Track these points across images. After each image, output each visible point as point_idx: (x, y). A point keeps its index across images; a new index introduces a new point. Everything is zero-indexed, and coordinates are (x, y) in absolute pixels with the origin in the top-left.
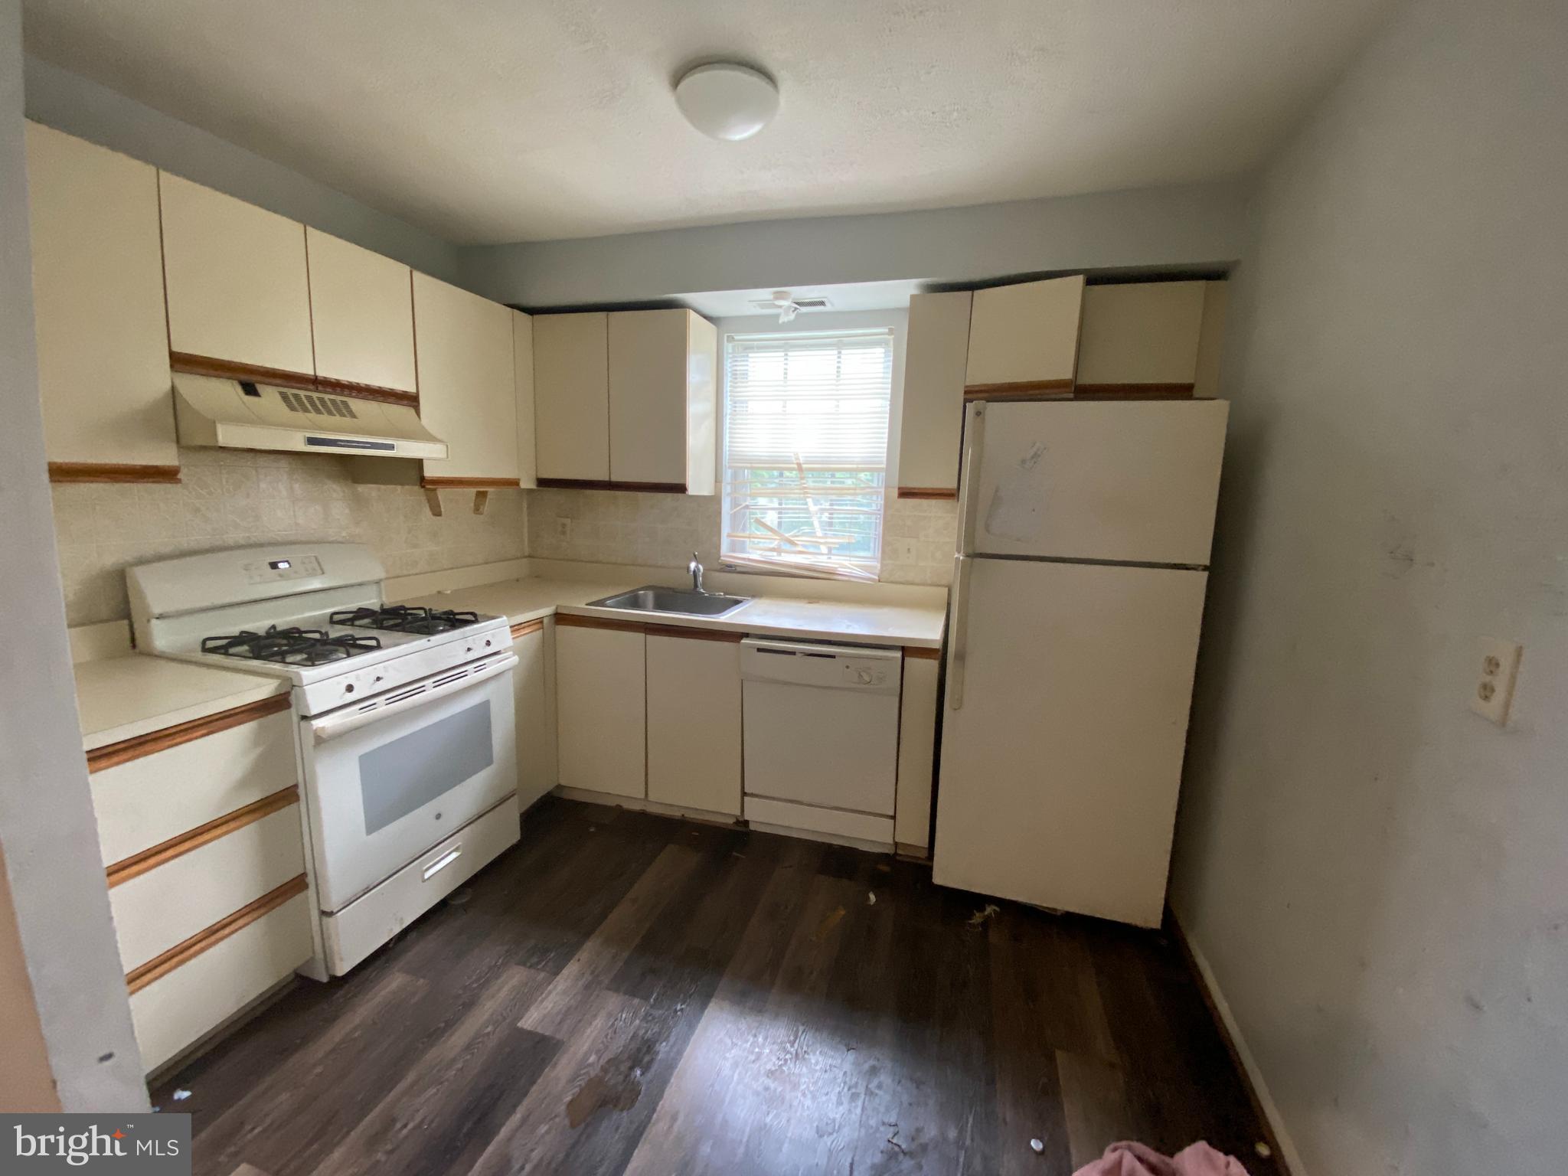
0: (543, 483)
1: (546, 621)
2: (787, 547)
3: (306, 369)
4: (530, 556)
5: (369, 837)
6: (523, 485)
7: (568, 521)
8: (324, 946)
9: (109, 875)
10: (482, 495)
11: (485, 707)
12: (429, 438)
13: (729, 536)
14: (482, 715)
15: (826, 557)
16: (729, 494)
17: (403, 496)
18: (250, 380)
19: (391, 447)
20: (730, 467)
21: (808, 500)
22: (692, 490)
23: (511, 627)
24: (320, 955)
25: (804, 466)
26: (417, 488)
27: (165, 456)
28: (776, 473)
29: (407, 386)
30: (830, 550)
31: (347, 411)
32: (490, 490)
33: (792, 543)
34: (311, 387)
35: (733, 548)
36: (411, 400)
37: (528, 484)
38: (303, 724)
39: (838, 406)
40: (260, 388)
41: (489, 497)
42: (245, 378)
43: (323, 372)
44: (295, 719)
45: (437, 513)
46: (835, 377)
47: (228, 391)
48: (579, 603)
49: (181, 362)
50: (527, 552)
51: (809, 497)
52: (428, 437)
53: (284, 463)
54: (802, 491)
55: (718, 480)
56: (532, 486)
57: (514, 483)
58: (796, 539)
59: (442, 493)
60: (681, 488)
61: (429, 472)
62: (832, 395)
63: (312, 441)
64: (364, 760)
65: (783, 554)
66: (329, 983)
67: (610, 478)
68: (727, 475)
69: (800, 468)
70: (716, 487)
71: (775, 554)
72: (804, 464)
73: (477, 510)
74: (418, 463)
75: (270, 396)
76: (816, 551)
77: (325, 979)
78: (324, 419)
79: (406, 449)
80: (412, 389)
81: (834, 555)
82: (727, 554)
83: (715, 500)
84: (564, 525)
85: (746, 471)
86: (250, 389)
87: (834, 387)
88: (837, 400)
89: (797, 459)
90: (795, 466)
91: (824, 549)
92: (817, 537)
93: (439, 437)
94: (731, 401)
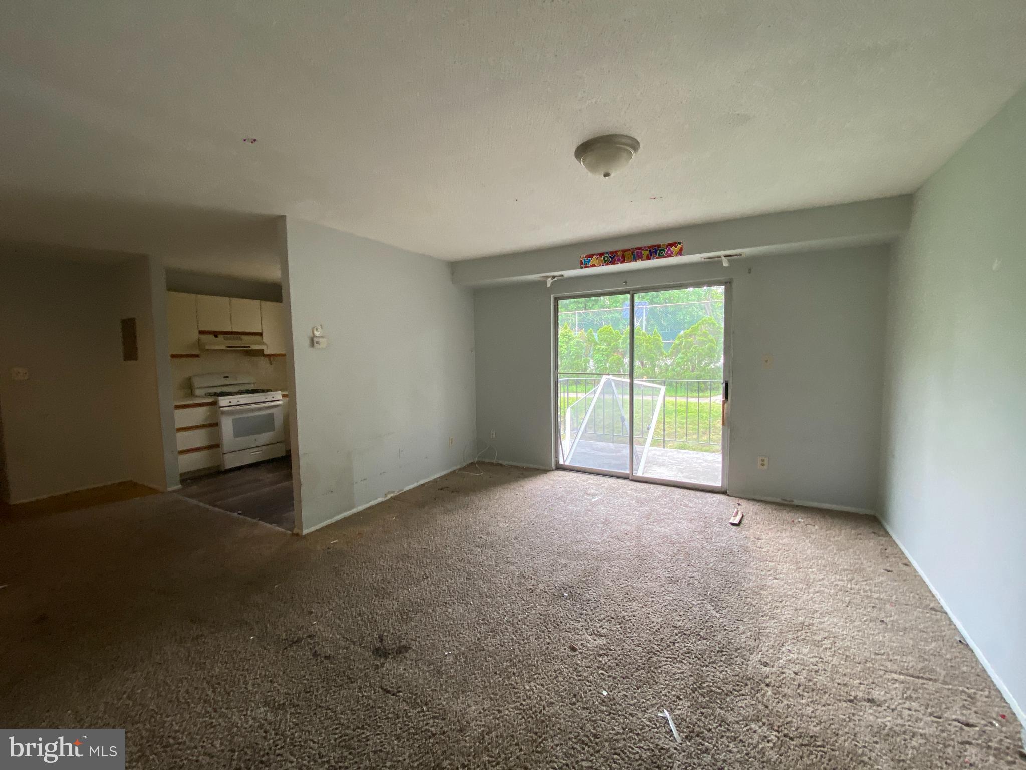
3: (230, 330)
5: (235, 438)
8: (223, 460)
14: (270, 417)
19: (250, 347)
23: (283, 395)
24: (222, 463)
26: (261, 358)
27: (197, 352)
29: (259, 331)
31: (240, 339)
34: (231, 334)
36: (261, 334)
40: (218, 336)
42: (215, 334)
43: (234, 330)
44: (217, 407)
47: (212, 337)
49: (202, 333)
52: (265, 344)
59: (273, 358)
61: (267, 353)
63: (229, 347)
64: (234, 420)
66: (225, 470)
74: (263, 351)
75: (221, 337)
78: (233, 342)
79: (254, 347)
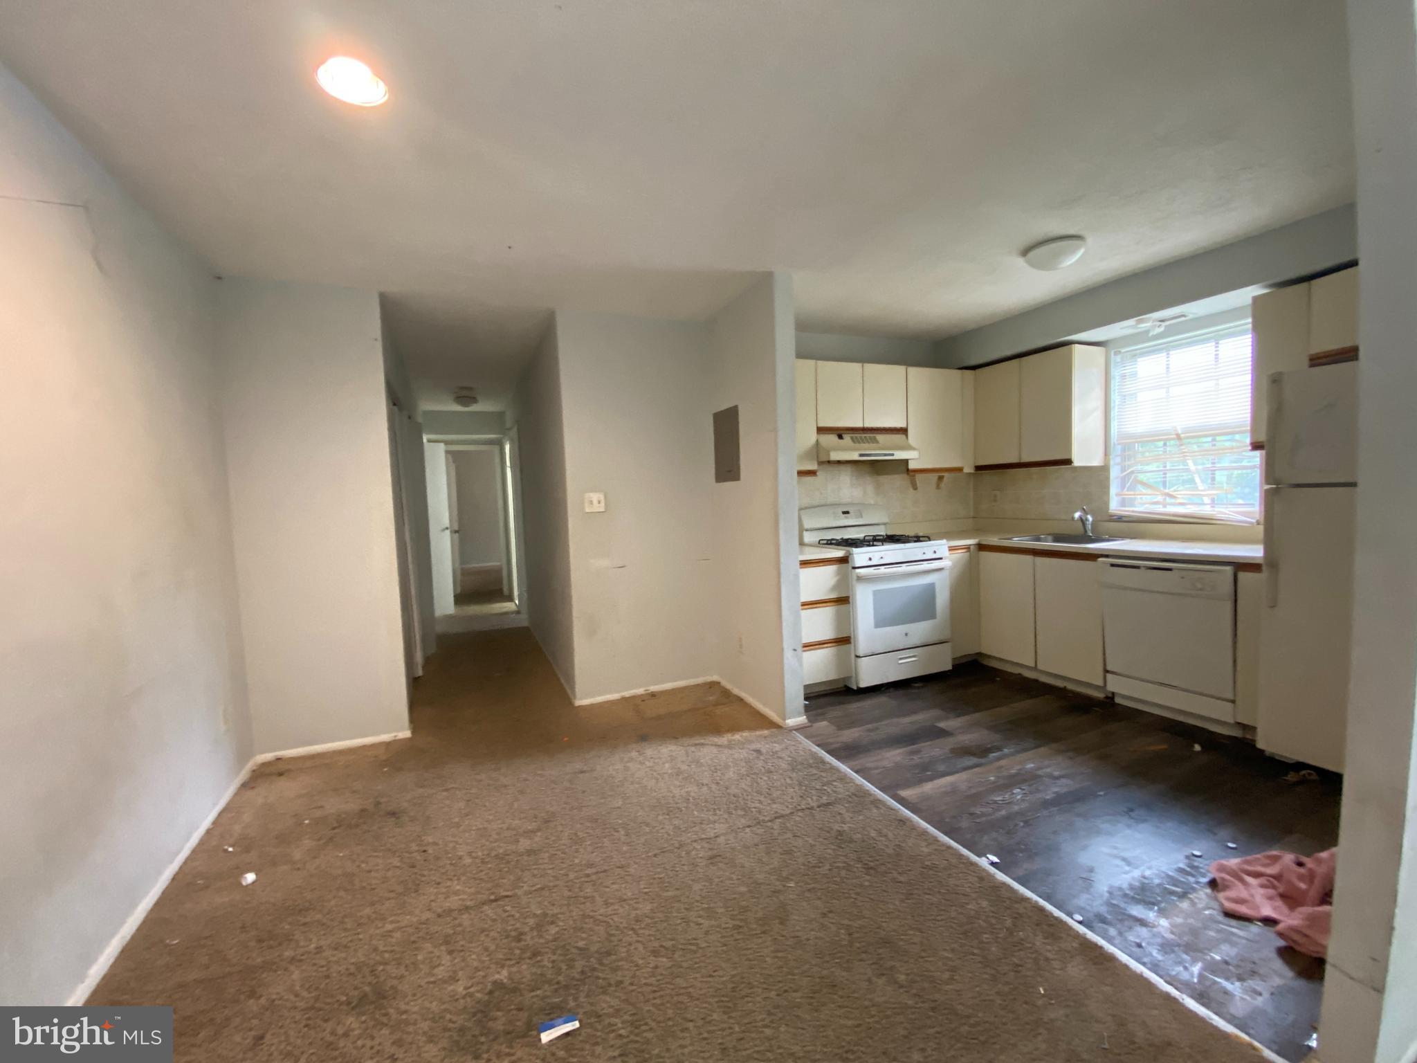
0: (979, 468)
1: (972, 547)
2: (1168, 500)
3: (859, 425)
4: (973, 518)
5: (876, 629)
6: (966, 470)
7: (997, 493)
8: (856, 670)
9: (802, 605)
10: (941, 478)
11: (931, 588)
12: (914, 449)
13: (1117, 495)
14: (930, 590)
15: (1209, 506)
16: (1118, 464)
17: (898, 480)
18: (840, 433)
19: (893, 455)
20: (1119, 444)
21: (1188, 461)
22: (1077, 462)
23: (949, 547)
24: (854, 675)
25: (1182, 436)
26: (905, 476)
27: (813, 465)
28: (1161, 444)
29: (902, 424)
30: (1213, 500)
31: (875, 441)
32: (946, 475)
33: (1172, 496)
34: (861, 432)
35: (1123, 503)
36: (904, 431)
37: (968, 469)
38: (853, 570)
39: (1217, 384)
40: (844, 436)
41: (945, 479)
42: (839, 432)
43: (866, 425)
44: (850, 568)
45: (915, 488)
46: (1214, 363)
47: (835, 438)
48: (994, 540)
49: (821, 430)
50: (972, 514)
51: (1188, 459)
52: (910, 448)
53: (849, 468)
54: (1181, 455)
55: (1106, 454)
56: (972, 470)
57: (960, 470)
58: (1176, 493)
59: (919, 477)
60: (1068, 462)
61: (912, 466)
62: (1211, 377)
63: (861, 455)
64: (875, 593)
65: (1168, 506)
66: (857, 690)
67: (1020, 458)
68: (1116, 451)
69: (1178, 437)
70: (1105, 459)
71: (1161, 506)
72: (1182, 434)
73: (938, 487)
74: (906, 461)
75: (847, 438)
76: (1200, 502)
77: (855, 688)
78: (866, 445)
79: (900, 455)
80: (904, 425)
81: (1217, 504)
82: (1114, 506)
83: (1104, 469)
84: (995, 496)
85: (1136, 445)
86: (840, 437)
87: (1214, 370)
88: (1217, 380)
89: (1176, 430)
90: (1175, 436)
91: (1207, 500)
92: (1200, 490)
93: (916, 447)
94: (1119, 395)
